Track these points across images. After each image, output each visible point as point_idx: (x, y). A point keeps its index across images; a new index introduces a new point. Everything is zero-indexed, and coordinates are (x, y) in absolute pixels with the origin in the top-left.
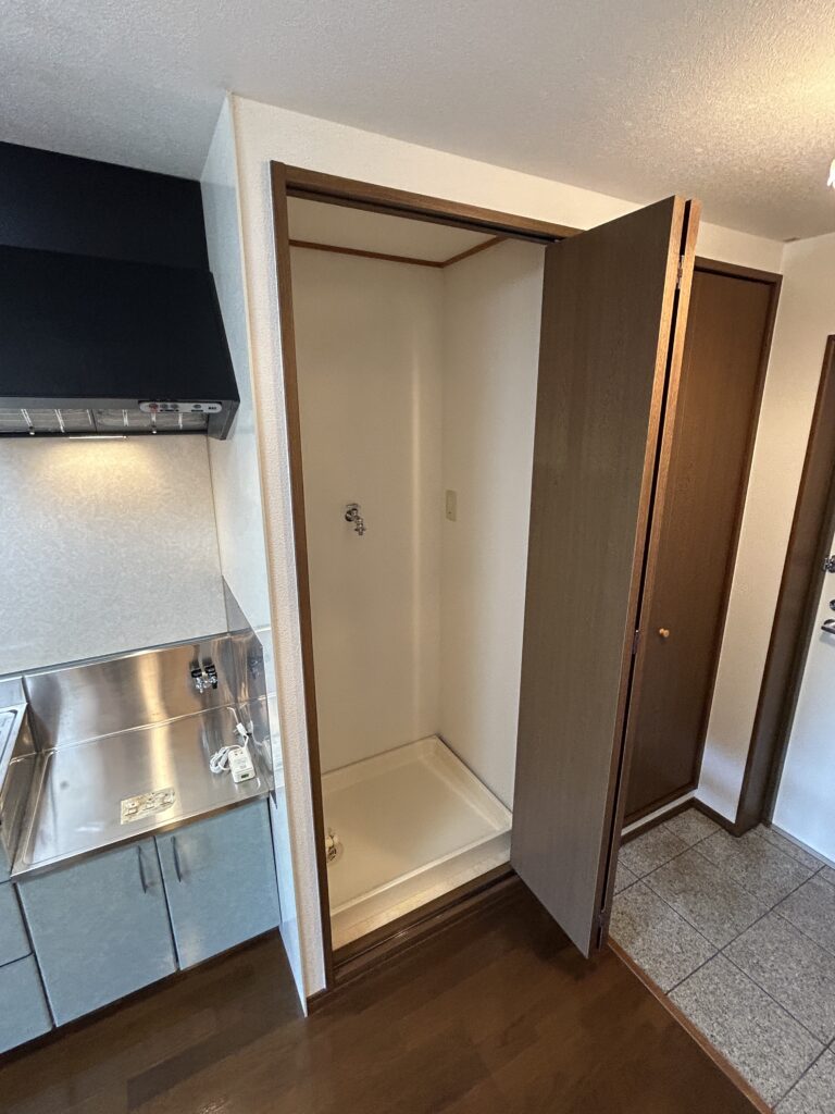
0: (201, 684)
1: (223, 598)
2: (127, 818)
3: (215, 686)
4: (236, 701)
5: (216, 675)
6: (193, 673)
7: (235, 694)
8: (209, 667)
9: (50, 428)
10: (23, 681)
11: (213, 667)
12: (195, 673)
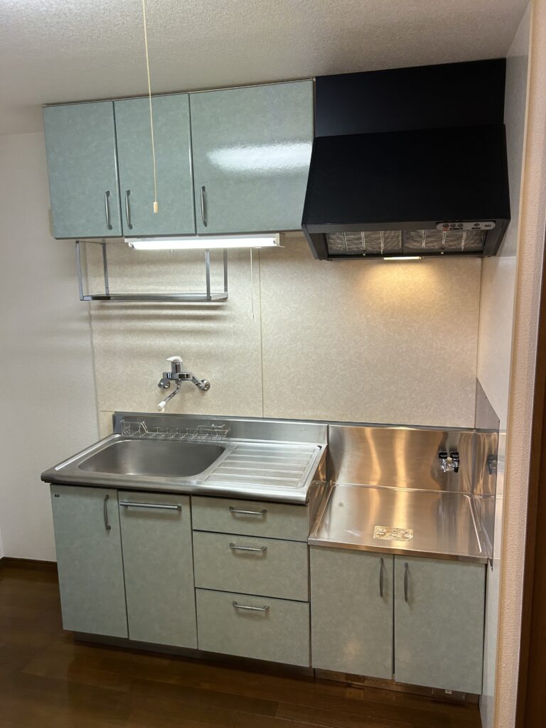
0: (447, 466)
1: (474, 397)
2: (378, 536)
3: (456, 470)
4: (472, 492)
5: (458, 461)
6: (440, 454)
7: (473, 486)
8: (455, 454)
9: (375, 251)
10: (328, 427)
11: (457, 454)
12: (442, 455)
